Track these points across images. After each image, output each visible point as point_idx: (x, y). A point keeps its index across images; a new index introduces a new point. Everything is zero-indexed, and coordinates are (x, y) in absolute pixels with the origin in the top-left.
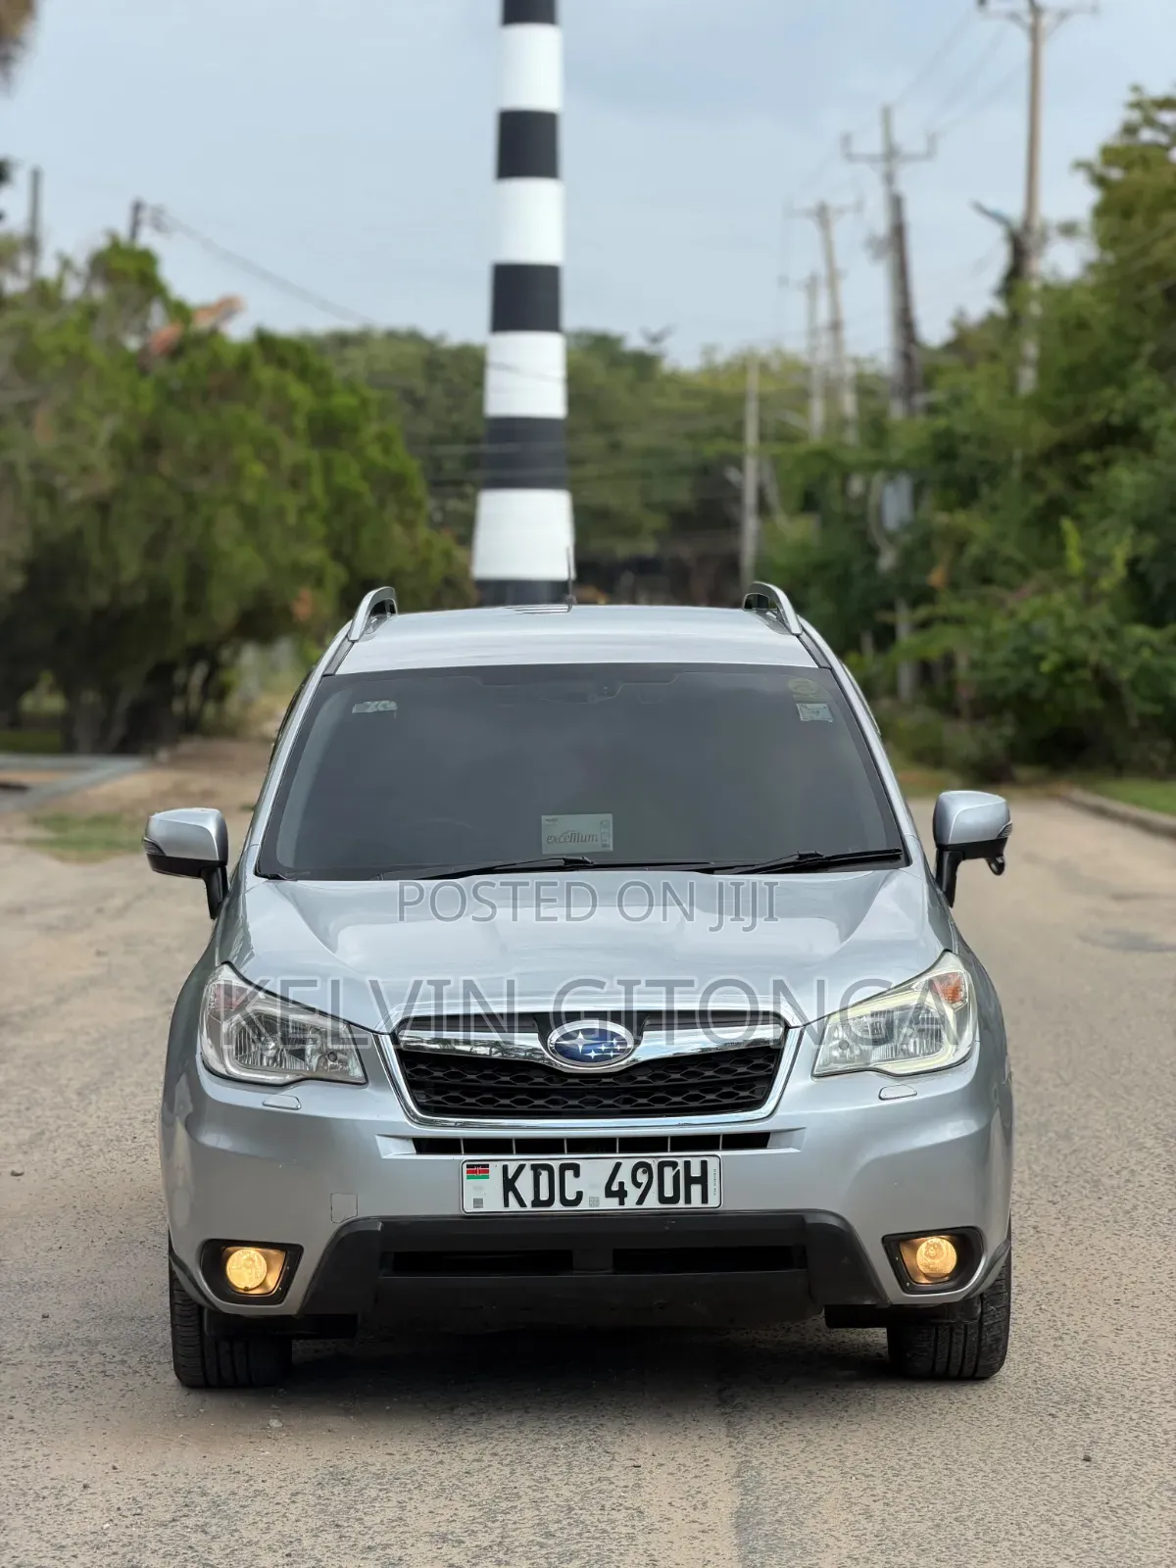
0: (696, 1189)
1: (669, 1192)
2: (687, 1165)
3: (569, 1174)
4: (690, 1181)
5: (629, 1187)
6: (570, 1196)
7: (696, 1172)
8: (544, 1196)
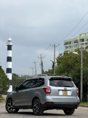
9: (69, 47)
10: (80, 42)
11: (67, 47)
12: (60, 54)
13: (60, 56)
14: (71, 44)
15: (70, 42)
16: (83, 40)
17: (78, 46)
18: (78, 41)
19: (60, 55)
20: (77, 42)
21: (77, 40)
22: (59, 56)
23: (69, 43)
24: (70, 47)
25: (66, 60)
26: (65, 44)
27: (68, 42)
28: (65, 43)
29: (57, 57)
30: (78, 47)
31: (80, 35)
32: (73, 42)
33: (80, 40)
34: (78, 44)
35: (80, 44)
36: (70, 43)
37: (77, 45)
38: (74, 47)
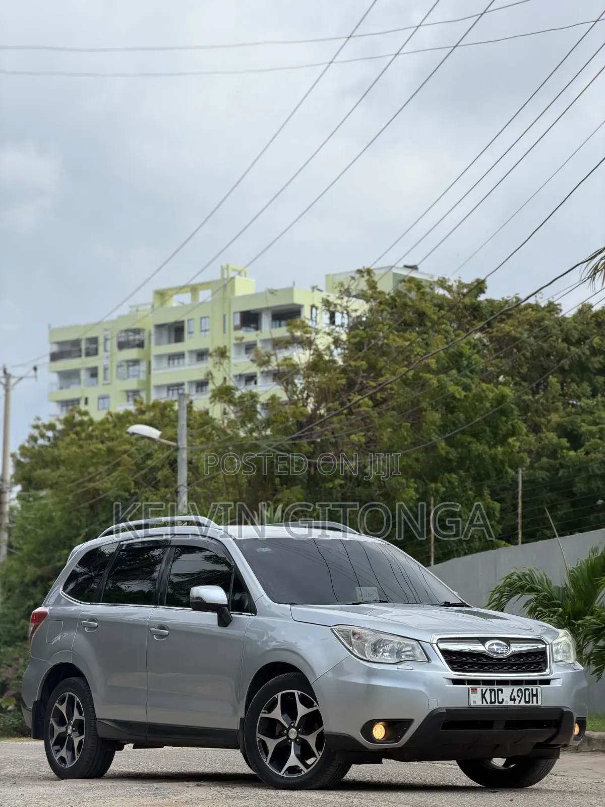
0: (535, 698)
1: (527, 700)
2: (532, 689)
3: (500, 692)
4: (533, 695)
5: (516, 697)
6: (500, 701)
7: (535, 693)
8: (493, 700)
9: (84, 375)
10: (158, 343)
11: (68, 377)
12: (36, 427)
13: (41, 442)
14: (95, 353)
15: (94, 341)
16: (177, 331)
17: (143, 367)
18: (144, 336)
19: (36, 433)
20: (141, 345)
21: (137, 331)
22: (33, 439)
23: (83, 346)
24: (94, 373)
25: (84, 466)
26: (54, 357)
27: (76, 343)
28: (55, 349)
29: (22, 448)
30: (143, 377)
31: (162, 295)
32: (113, 344)
33: (159, 327)
34: (148, 354)
35: (159, 357)
36: (93, 352)
37: (136, 362)
38: (120, 377)
